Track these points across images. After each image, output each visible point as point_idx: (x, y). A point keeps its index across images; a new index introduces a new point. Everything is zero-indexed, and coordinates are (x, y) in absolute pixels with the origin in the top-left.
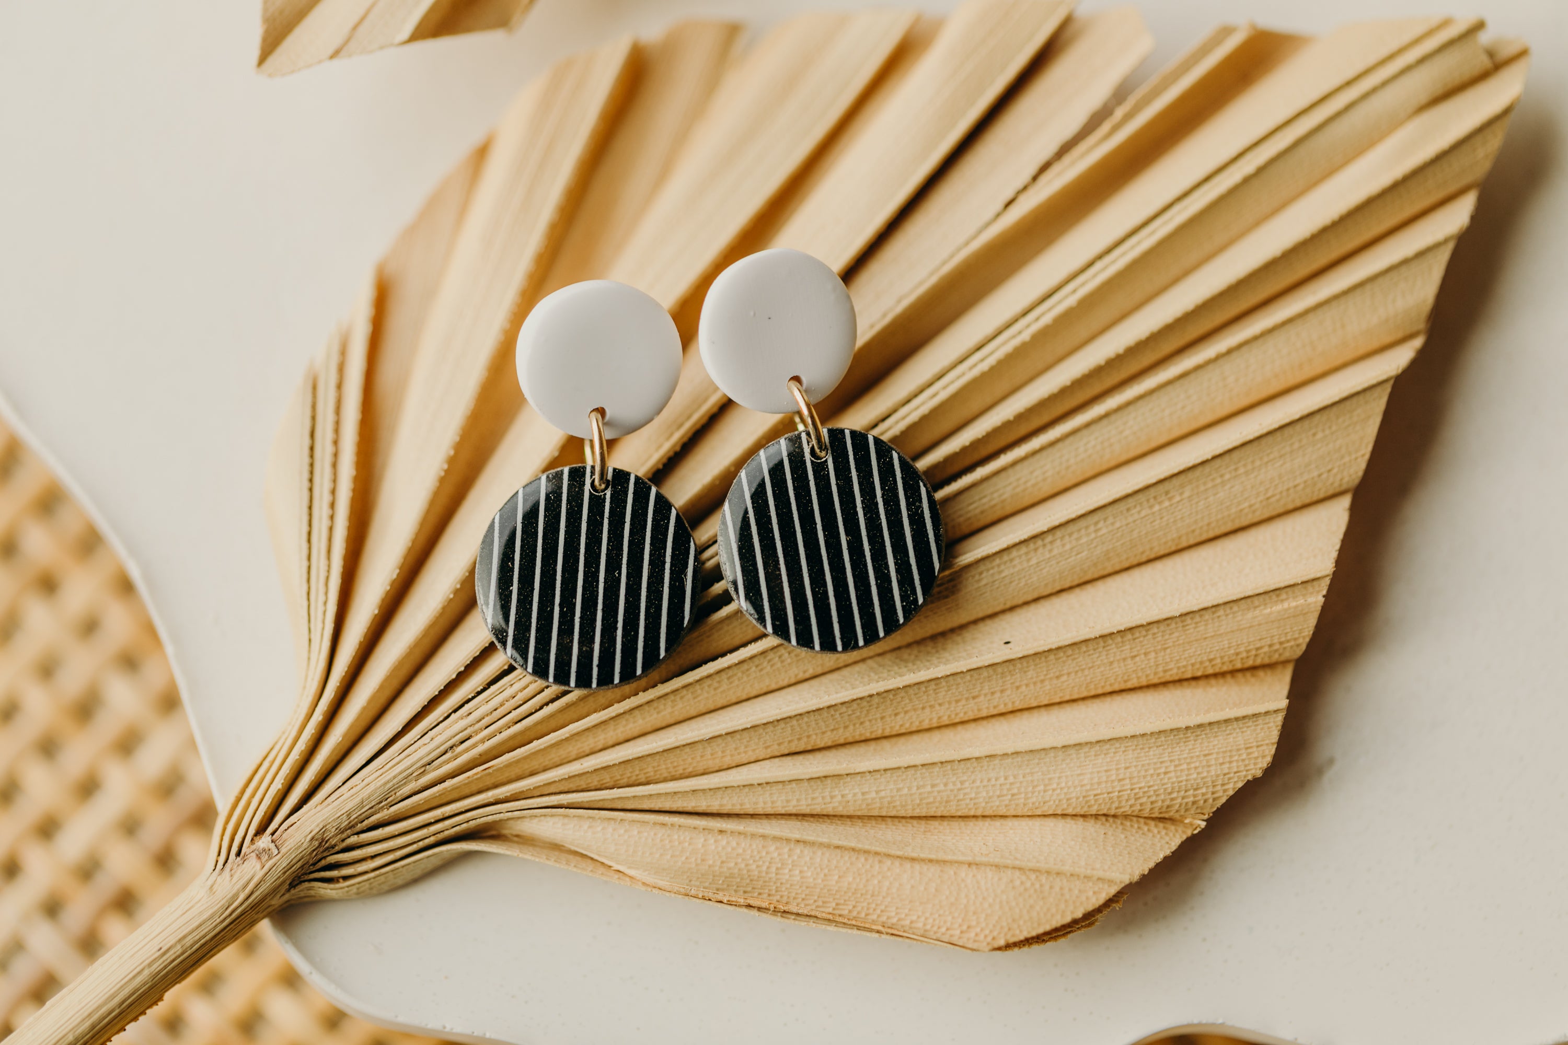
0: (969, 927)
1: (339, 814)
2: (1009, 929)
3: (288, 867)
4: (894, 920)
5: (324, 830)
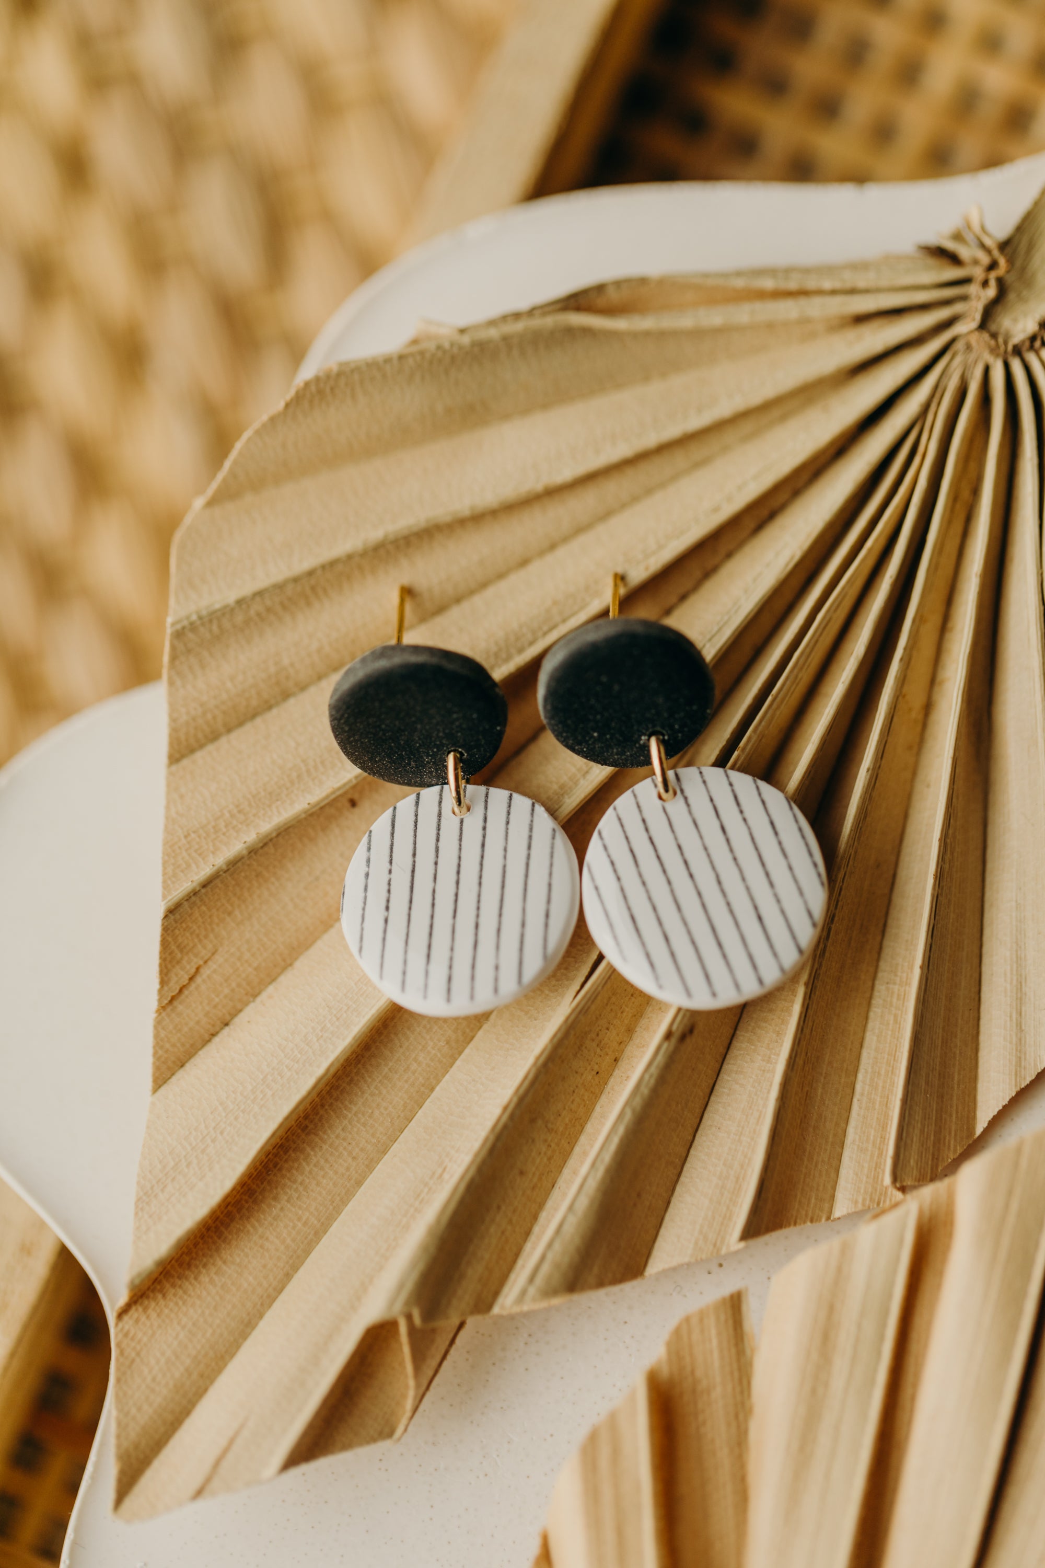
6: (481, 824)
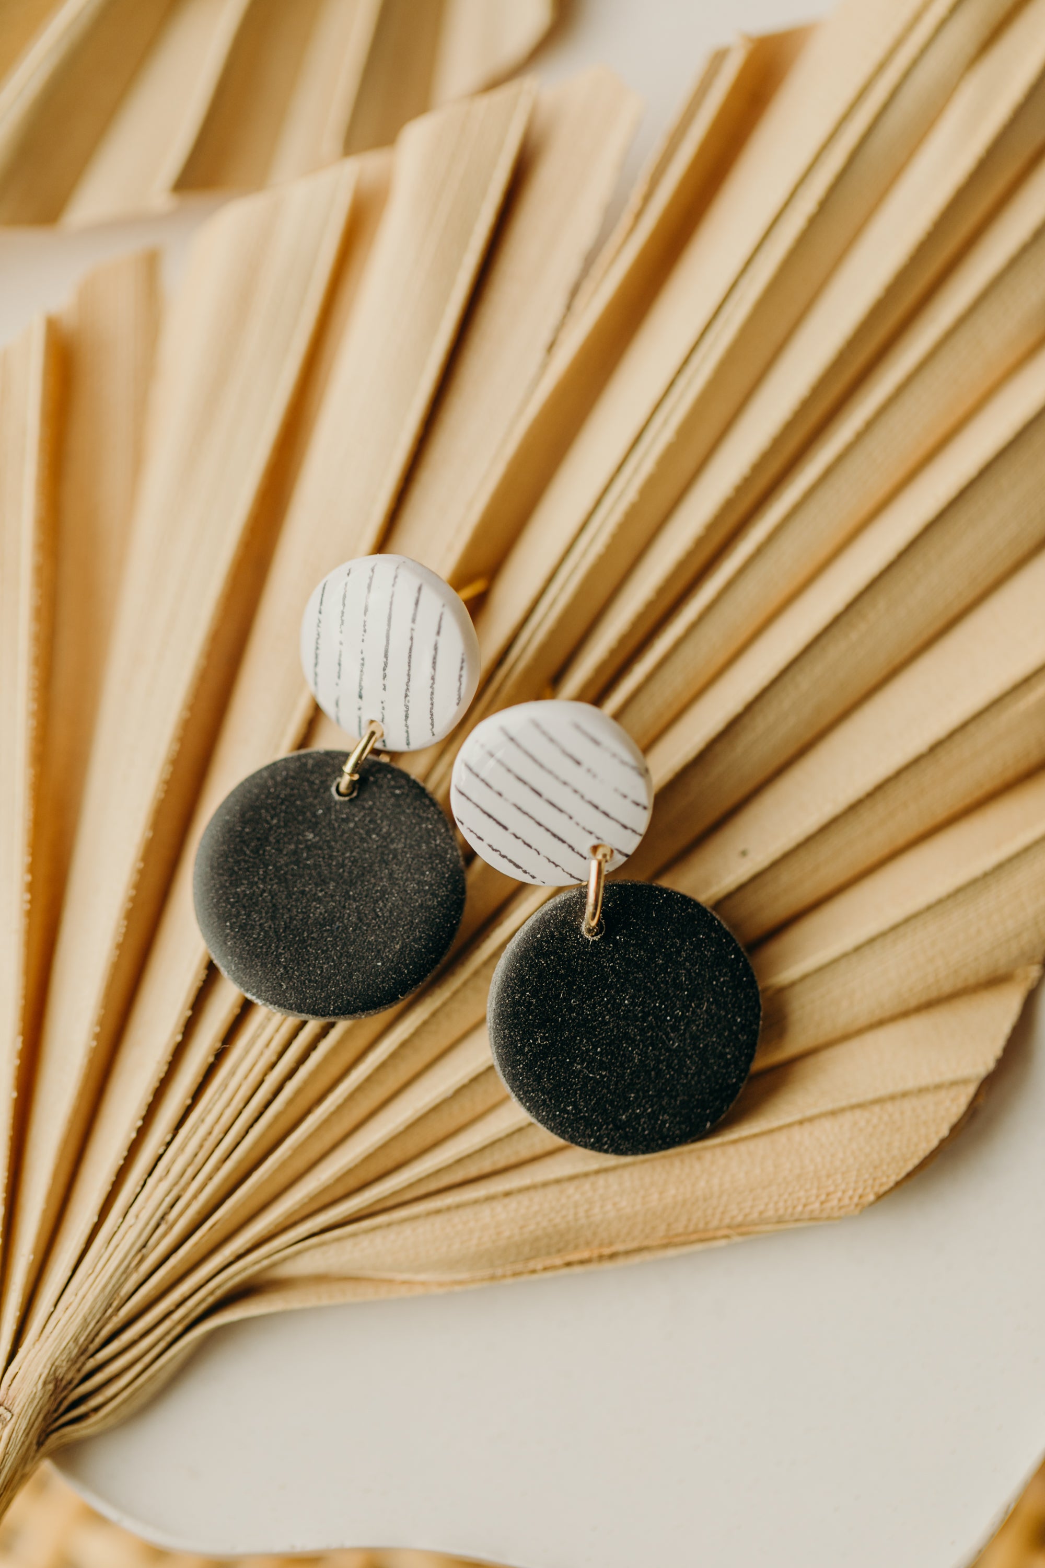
0: (828, 1194)
1: (64, 1344)
2: (874, 1179)
3: (30, 1426)
4: (740, 1218)
5: (54, 1368)
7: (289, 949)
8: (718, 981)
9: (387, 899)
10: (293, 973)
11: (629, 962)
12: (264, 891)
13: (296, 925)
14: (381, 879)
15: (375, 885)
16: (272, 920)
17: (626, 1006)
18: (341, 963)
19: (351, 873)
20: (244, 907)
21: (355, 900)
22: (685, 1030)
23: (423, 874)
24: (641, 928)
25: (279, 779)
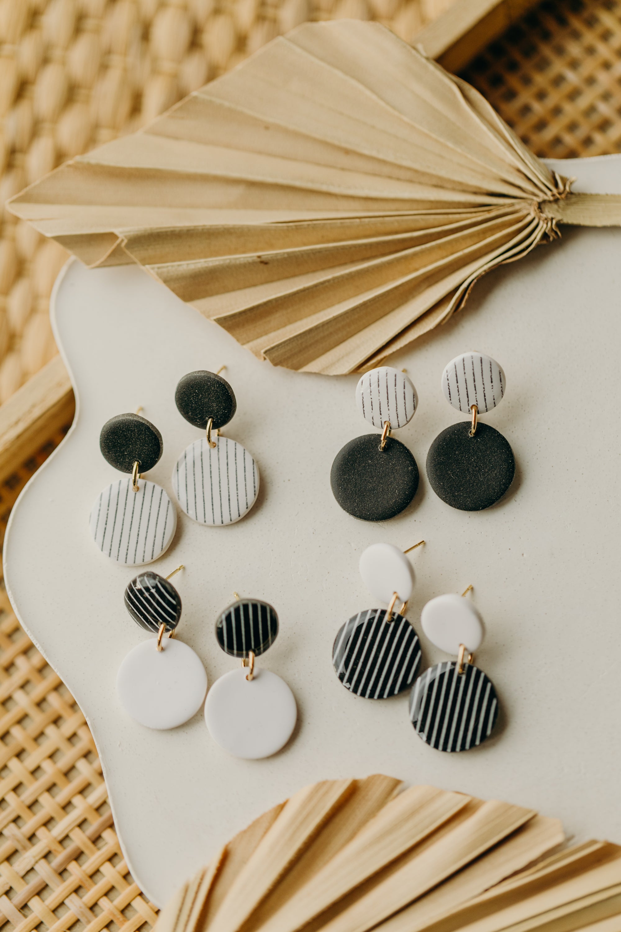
6: (142, 496)
7: (359, 498)
8: (503, 466)
9: (392, 485)
10: (359, 505)
11: (479, 448)
12: (353, 478)
13: (362, 490)
14: (391, 478)
15: (389, 480)
16: (355, 488)
17: (472, 461)
18: (375, 504)
19: (381, 475)
20: (346, 482)
21: (382, 484)
22: (486, 476)
23: (405, 478)
24: (487, 440)
25: (362, 442)
